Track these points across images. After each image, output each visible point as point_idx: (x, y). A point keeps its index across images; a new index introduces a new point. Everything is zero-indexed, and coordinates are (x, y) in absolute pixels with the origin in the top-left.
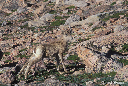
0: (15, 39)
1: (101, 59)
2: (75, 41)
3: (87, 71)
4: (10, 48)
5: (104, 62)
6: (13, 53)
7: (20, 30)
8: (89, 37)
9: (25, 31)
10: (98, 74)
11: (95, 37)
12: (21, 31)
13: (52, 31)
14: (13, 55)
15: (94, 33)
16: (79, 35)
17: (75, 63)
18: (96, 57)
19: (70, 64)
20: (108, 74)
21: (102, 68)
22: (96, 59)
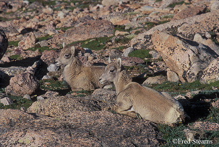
0: (21, 20)
1: (198, 57)
2: (140, 26)
3: (171, 77)
4: (17, 35)
5: (203, 62)
6: (25, 43)
7: (27, 5)
8: (165, 20)
9: (37, 8)
10: (192, 83)
11: (177, 19)
12: (30, 8)
13: (89, 9)
14: (24, 46)
15: (172, 12)
16: (145, 14)
17: (145, 62)
18: (190, 52)
19: (136, 64)
20: (211, 83)
21: (199, 72)
22: (189, 56)
